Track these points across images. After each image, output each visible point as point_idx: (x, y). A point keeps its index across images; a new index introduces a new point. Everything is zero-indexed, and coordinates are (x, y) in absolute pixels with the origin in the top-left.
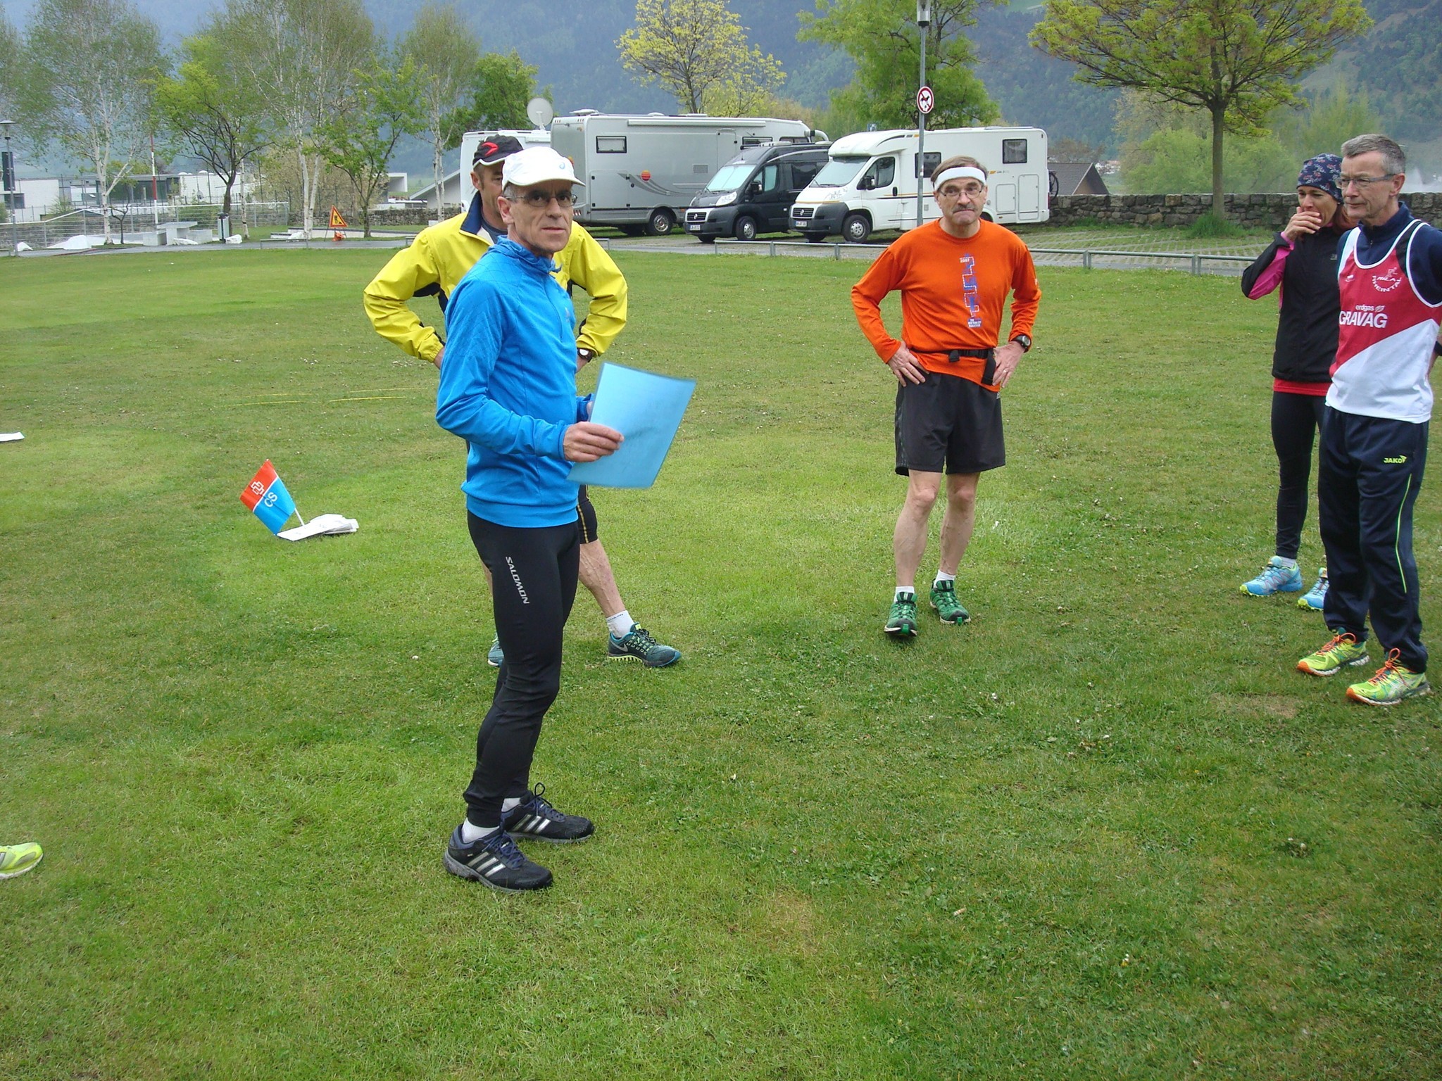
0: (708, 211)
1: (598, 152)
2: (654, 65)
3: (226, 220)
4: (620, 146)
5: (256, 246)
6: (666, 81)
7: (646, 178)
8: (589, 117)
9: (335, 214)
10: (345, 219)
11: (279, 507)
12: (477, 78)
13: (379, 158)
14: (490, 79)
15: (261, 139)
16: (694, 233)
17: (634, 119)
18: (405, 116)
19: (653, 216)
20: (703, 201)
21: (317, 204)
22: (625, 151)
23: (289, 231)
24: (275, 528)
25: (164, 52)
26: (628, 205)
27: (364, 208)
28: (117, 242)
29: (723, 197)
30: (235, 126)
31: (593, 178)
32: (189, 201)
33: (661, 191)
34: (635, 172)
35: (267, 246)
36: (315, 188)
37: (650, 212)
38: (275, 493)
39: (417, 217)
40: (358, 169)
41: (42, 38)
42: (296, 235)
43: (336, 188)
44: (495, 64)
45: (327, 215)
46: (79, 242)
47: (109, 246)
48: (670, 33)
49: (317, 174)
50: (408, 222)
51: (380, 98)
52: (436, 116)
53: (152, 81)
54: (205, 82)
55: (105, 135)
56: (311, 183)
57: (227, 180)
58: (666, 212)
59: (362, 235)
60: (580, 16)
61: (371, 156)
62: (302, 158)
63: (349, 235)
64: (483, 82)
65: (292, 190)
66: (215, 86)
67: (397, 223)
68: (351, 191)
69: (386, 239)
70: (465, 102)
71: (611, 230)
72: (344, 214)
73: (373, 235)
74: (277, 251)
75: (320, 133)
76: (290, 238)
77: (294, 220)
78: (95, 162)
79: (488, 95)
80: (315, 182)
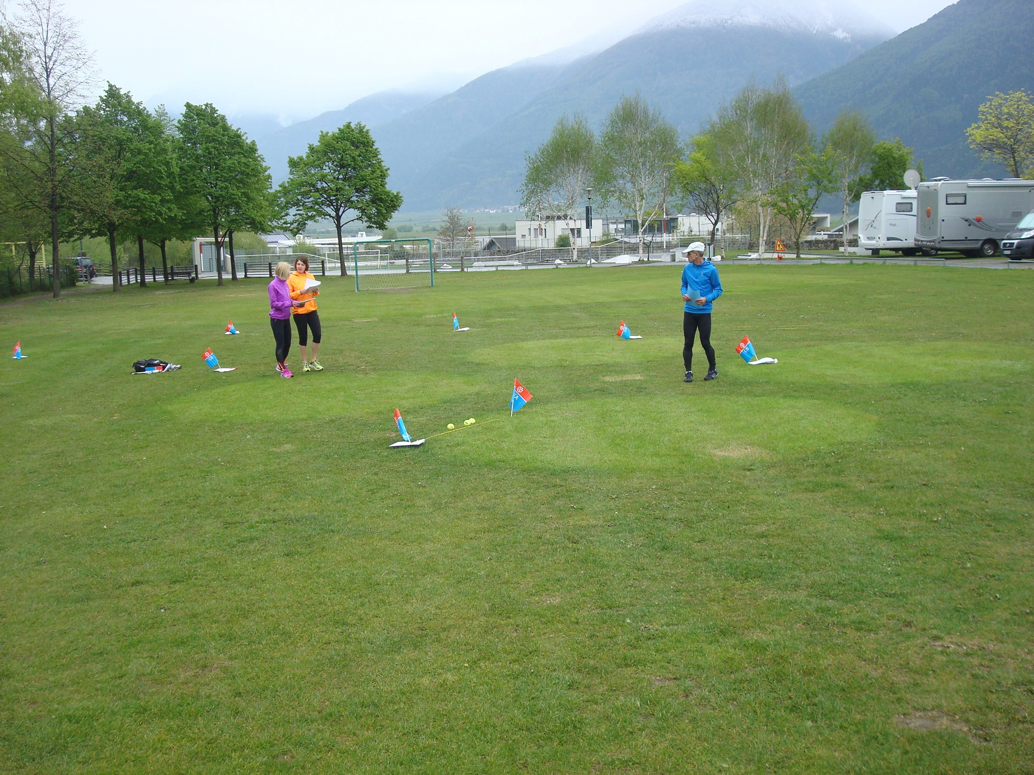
0: (1016, 242)
1: (947, 204)
2: (990, 146)
3: (712, 247)
4: (961, 200)
5: (730, 263)
6: (997, 156)
7: (979, 220)
8: (942, 182)
9: (779, 243)
10: (785, 246)
11: (749, 352)
12: (873, 157)
13: (808, 207)
14: (882, 158)
15: (734, 197)
16: (1007, 256)
17: (972, 182)
18: (826, 182)
19: (983, 244)
20: (1015, 235)
21: (768, 236)
22: (965, 203)
23: (749, 254)
24: (747, 360)
25: (680, 145)
26: (966, 238)
27: (797, 239)
28: (646, 259)
29: (1026, 233)
30: (720, 189)
31: (943, 220)
32: (686, 234)
33: (989, 229)
34: (972, 217)
35: (736, 262)
36: (767, 227)
37: (981, 242)
38: (748, 347)
39: (832, 244)
40: (794, 215)
41: (611, 139)
42: (754, 256)
43: (781, 226)
44: (884, 148)
45: (774, 243)
46: (624, 259)
47: (641, 261)
48: (1000, 126)
49: (769, 218)
50: (827, 247)
51: (810, 172)
52: (846, 182)
53: (672, 163)
54: (704, 164)
55: (643, 196)
56: (765, 223)
57: (714, 222)
58: (993, 243)
59: (794, 256)
60: (966, 96)
61: (803, 207)
62: (760, 209)
63: (787, 256)
64: (877, 159)
65: (752, 227)
66: (710, 166)
67: (819, 249)
68: (790, 228)
69: (810, 259)
70: (865, 172)
71: (956, 254)
72: (785, 243)
73: (802, 256)
74: (743, 265)
75: (772, 193)
76: (750, 258)
77: (752, 246)
78: (635, 211)
79: (880, 167)
80: (768, 223)
